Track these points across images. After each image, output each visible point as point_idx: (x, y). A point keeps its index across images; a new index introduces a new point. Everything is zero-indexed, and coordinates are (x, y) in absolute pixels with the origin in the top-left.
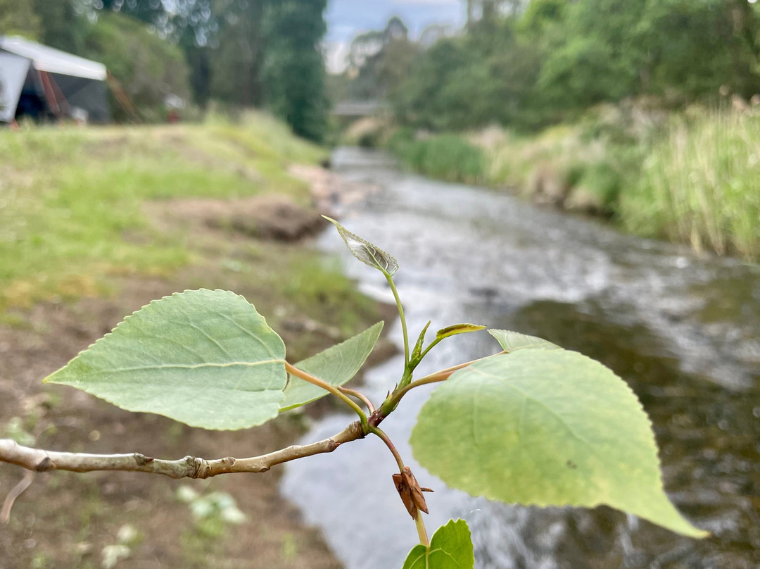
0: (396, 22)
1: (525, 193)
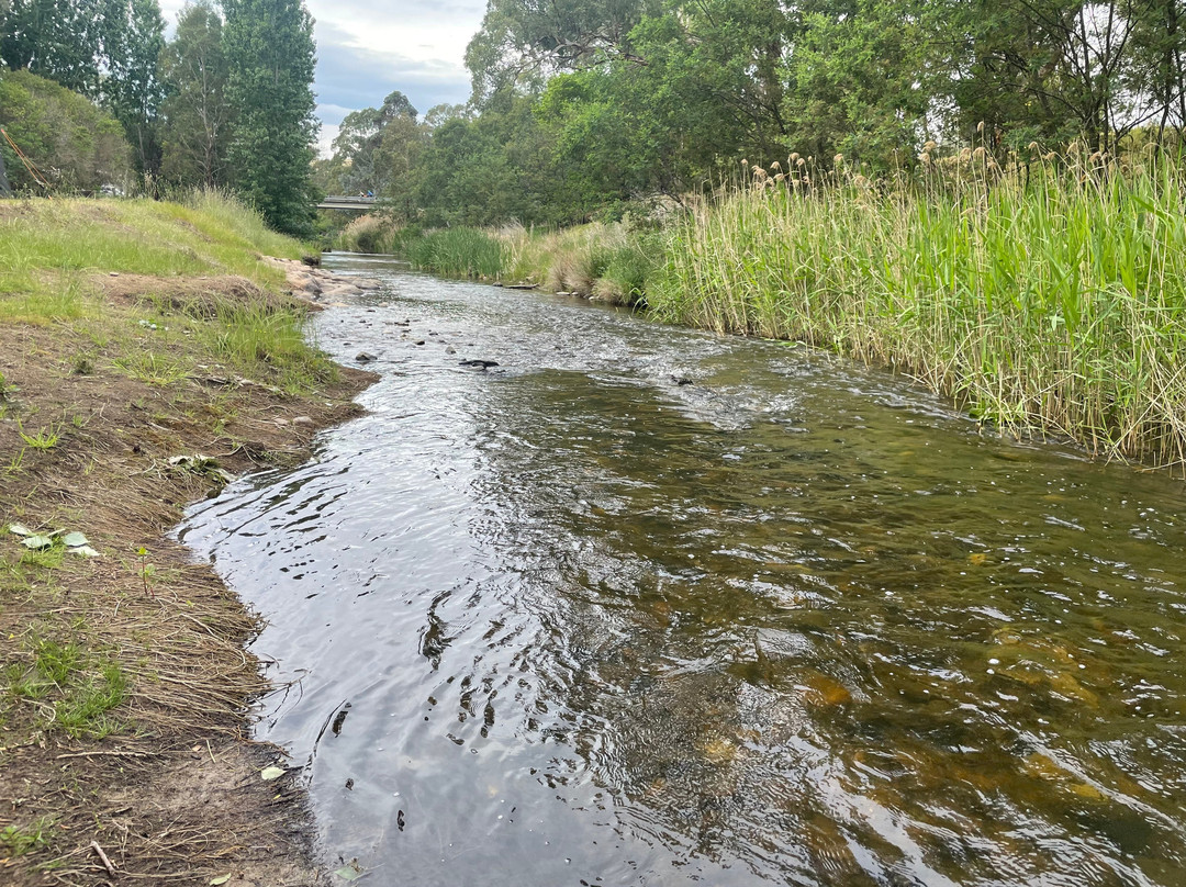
0: (396, 99)
1: (546, 285)
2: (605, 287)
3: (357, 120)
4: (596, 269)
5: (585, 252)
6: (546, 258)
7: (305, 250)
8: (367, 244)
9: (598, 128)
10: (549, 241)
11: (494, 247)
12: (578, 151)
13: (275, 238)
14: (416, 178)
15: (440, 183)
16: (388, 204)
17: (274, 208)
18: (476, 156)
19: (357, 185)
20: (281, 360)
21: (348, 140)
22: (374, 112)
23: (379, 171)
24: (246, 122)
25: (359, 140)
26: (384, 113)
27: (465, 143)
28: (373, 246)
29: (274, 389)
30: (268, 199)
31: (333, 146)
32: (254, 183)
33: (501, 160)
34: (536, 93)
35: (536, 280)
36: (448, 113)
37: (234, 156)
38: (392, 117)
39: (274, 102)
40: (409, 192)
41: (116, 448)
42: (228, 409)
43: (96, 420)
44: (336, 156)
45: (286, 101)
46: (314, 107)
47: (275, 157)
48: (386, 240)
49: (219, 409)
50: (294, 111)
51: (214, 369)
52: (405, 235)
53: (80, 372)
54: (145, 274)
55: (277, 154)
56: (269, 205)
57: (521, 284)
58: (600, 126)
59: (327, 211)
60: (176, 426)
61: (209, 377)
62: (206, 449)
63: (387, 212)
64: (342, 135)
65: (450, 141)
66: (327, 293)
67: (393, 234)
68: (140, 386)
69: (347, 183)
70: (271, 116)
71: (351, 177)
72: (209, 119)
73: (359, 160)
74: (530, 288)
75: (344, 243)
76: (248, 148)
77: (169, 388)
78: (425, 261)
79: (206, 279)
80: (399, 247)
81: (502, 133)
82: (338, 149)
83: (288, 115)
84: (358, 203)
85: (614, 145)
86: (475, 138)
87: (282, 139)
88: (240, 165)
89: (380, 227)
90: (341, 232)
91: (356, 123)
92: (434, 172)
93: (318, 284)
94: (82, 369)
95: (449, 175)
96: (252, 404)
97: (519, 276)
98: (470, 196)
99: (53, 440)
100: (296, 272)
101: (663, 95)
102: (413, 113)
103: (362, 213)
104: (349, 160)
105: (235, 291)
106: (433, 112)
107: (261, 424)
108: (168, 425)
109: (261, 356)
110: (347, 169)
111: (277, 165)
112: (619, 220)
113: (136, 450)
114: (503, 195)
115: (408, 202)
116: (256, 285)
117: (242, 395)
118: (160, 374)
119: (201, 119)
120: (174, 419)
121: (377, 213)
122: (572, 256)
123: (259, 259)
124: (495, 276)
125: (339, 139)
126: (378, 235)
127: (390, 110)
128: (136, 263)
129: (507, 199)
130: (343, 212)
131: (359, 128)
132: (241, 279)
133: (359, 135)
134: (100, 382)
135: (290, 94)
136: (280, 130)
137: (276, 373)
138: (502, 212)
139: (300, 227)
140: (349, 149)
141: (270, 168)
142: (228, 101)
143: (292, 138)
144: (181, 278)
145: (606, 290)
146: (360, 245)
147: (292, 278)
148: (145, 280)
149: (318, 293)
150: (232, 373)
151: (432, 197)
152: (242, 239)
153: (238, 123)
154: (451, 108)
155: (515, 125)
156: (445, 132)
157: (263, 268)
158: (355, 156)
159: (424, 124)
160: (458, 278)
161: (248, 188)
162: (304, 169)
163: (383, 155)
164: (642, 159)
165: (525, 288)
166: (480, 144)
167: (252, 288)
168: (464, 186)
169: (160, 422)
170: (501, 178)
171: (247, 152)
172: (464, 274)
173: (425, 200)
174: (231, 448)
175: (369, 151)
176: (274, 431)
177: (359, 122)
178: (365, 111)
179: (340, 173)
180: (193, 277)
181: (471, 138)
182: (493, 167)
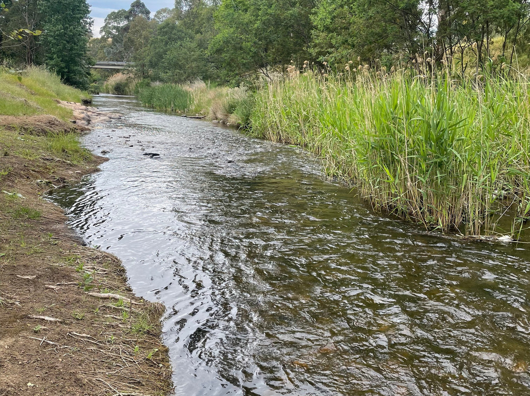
0: (138, 5)
1: (208, 117)
2: (234, 118)
3: (115, 16)
4: (231, 109)
5: (226, 100)
6: (209, 102)
7: (83, 95)
8: (119, 90)
9: (227, 42)
10: (212, 93)
11: (186, 95)
12: (219, 51)
13: (68, 89)
14: (148, 53)
15: (160, 56)
16: (133, 66)
17: (66, 70)
18: (179, 43)
19: (115, 54)
20: (71, 152)
21: (109, 28)
22: (125, 11)
23: (127, 48)
24: (50, 21)
25: (117, 28)
26: (131, 12)
27: (175, 34)
28: (123, 91)
29: (68, 162)
30: (63, 65)
31: (101, 31)
32: (55, 56)
33: (193, 45)
34: (216, 5)
35: (205, 113)
36: (168, 13)
37: (43, 40)
38: (136, 15)
39: (66, 11)
40: (144, 60)
41: (21, 177)
42: (53, 168)
43: (15, 169)
44: (103, 37)
45: (73, 10)
46: (89, 12)
47: (66, 41)
48: (131, 88)
49: (50, 168)
50: (78, 16)
51: (47, 155)
52: (142, 85)
53: (5, 155)
54: (9, 115)
55: (68, 39)
56: (63, 68)
57: (197, 115)
58: (227, 41)
59: (97, 69)
60: (38, 172)
61: (46, 158)
62: (47, 179)
63: (131, 72)
64: (106, 25)
65: (166, 33)
66: (93, 121)
67: (135, 84)
68: (25, 160)
69: (109, 53)
70: (65, 18)
71: (112, 50)
72: (29, 20)
73: (116, 40)
74: (200, 118)
75: (107, 88)
76: (51, 36)
77: (33, 161)
78: (149, 102)
79: (36, 117)
80: (138, 92)
81: (197, 27)
82: (104, 33)
83: (75, 17)
84: (115, 65)
85: (235, 49)
86: (180, 31)
87: (71, 31)
88: (47, 45)
89: (127, 80)
90: (105, 82)
91: (114, 18)
92: (157, 50)
93: (89, 117)
94: (6, 154)
95: (165, 52)
96: (61, 167)
97: (196, 111)
98: (176, 65)
99: (6, 173)
100: (78, 110)
101: (258, 27)
102: (148, 13)
103: (118, 71)
104: (110, 39)
105: (49, 122)
106: (159, 13)
107: (64, 173)
108: (35, 172)
109: (64, 151)
110: (109, 45)
111: (68, 46)
112: (238, 86)
113: (27, 178)
114: (194, 65)
115: (144, 65)
116: (59, 120)
117: (57, 164)
118: (30, 156)
119: (25, 19)
120: (37, 170)
121: (125, 72)
122: (220, 102)
123: (59, 102)
124: (185, 111)
125: (104, 27)
126: (126, 85)
127: (134, 11)
128: (5, 110)
129: (196, 67)
130: (107, 70)
131: (116, 21)
132: (52, 116)
133: (116, 25)
134: (12, 158)
135: (76, 6)
136: (70, 26)
137: (69, 157)
138: (194, 74)
139: (81, 80)
140: (110, 33)
141: (64, 48)
142: (40, 9)
143: (77, 31)
144: (25, 117)
145: (233, 120)
146: (116, 90)
147: (76, 113)
148: (10, 118)
149: (89, 121)
150: (54, 157)
151: (156, 65)
152: (50, 92)
153: (46, 22)
154: (169, 10)
155: (204, 23)
156: (164, 28)
157: (61, 108)
158: (114, 37)
159: (154, 19)
160: (166, 112)
161: (51, 59)
162: (83, 48)
163: (129, 39)
164: (248, 57)
165: (197, 118)
166: (183, 35)
167: (57, 121)
168: (172, 59)
169: (33, 171)
170: (193, 55)
171: (51, 38)
172: (170, 110)
173: (153, 65)
174: (55, 179)
175: (122, 34)
176: (69, 175)
177: (116, 17)
178: (119, 11)
179: (105, 47)
180: (30, 116)
181: (179, 31)
182: (189, 49)
